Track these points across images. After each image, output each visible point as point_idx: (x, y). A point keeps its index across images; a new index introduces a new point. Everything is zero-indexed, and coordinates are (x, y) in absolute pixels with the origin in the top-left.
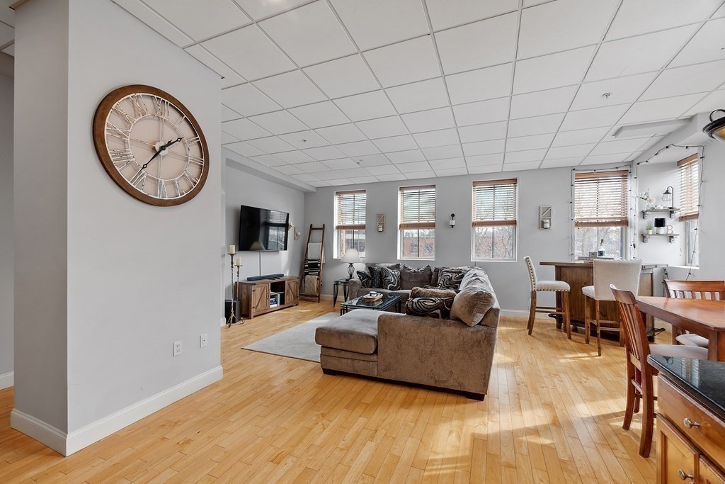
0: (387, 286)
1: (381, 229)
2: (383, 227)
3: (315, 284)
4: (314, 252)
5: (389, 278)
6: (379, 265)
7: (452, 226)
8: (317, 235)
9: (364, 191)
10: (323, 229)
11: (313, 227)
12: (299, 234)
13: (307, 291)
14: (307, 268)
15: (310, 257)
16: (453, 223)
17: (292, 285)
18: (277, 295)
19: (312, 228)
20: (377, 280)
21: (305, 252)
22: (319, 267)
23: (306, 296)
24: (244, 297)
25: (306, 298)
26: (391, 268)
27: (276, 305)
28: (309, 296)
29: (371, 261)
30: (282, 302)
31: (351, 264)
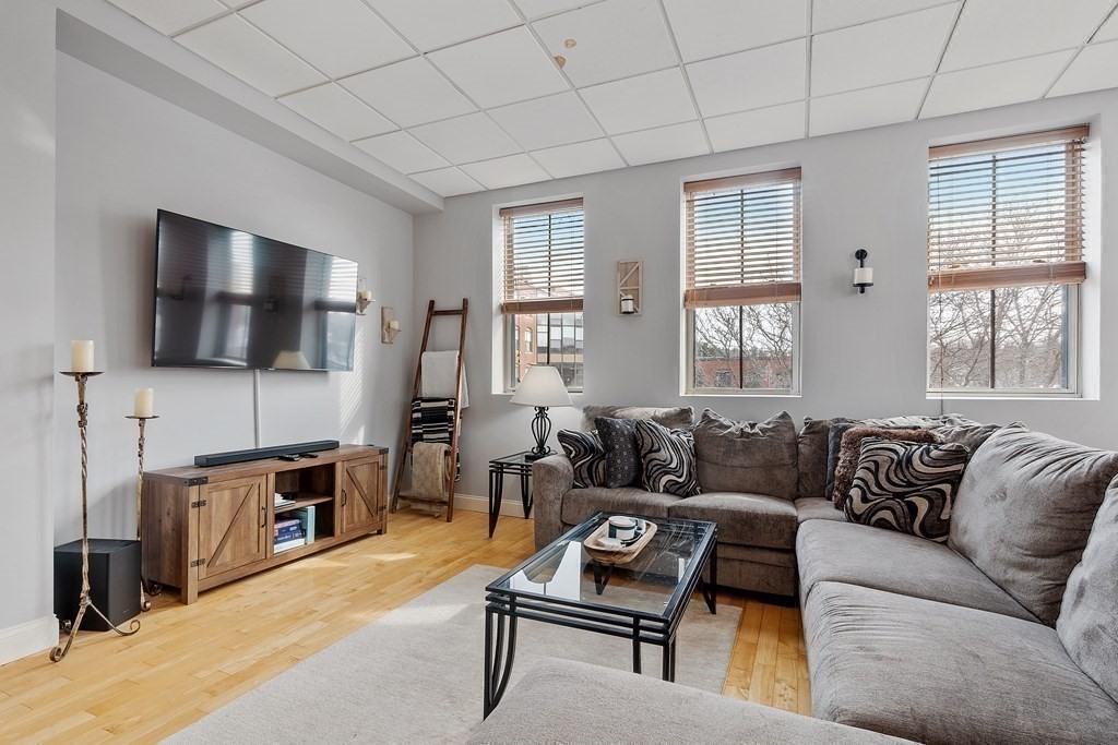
0: (656, 481)
1: (629, 306)
2: (636, 301)
3: (440, 469)
4: (438, 377)
5: (663, 454)
6: (626, 412)
7: (863, 286)
8: (446, 329)
9: (579, 201)
10: (463, 312)
11: (438, 307)
12: (395, 325)
13: (417, 488)
14: (417, 422)
15: (427, 389)
16: (866, 274)
17: (363, 474)
18: (303, 510)
19: (433, 311)
20: (624, 462)
21: (415, 376)
22: (450, 420)
23: (416, 500)
24: (167, 524)
25: (414, 506)
26: (666, 421)
27: (300, 542)
28: (423, 501)
29: (600, 402)
30: (325, 527)
31: (542, 411)
